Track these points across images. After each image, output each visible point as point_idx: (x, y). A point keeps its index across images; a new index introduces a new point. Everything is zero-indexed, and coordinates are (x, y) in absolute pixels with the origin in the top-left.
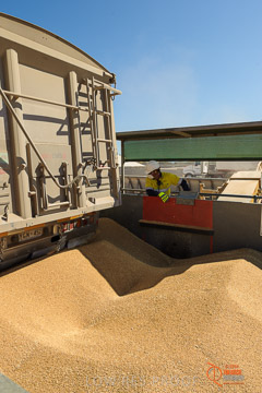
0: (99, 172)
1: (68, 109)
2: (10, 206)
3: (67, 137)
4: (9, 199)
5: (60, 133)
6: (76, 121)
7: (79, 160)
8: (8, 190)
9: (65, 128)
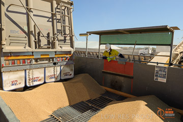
0: (65, 37)
1: (52, 14)
2: (27, 44)
3: (51, 23)
4: (27, 42)
5: (48, 21)
6: (55, 18)
7: (56, 32)
8: (27, 39)
9: (51, 20)
